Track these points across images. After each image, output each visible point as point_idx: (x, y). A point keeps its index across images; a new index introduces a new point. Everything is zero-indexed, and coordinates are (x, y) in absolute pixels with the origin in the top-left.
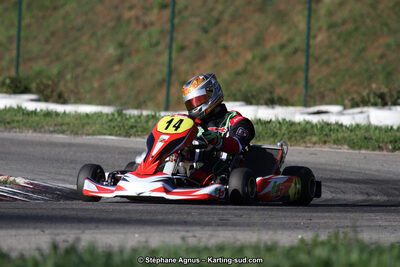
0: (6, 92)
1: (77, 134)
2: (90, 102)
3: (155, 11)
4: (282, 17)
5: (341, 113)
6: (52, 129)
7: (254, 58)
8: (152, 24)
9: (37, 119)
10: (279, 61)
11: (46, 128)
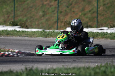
0: (11, 26)
1: (32, 37)
2: (35, 28)
3: (53, 2)
4: (90, 3)
5: (107, 30)
6: (24, 36)
7: (82, 14)
8: (52, 5)
9: (20, 33)
10: (89, 15)
11: (23, 36)
